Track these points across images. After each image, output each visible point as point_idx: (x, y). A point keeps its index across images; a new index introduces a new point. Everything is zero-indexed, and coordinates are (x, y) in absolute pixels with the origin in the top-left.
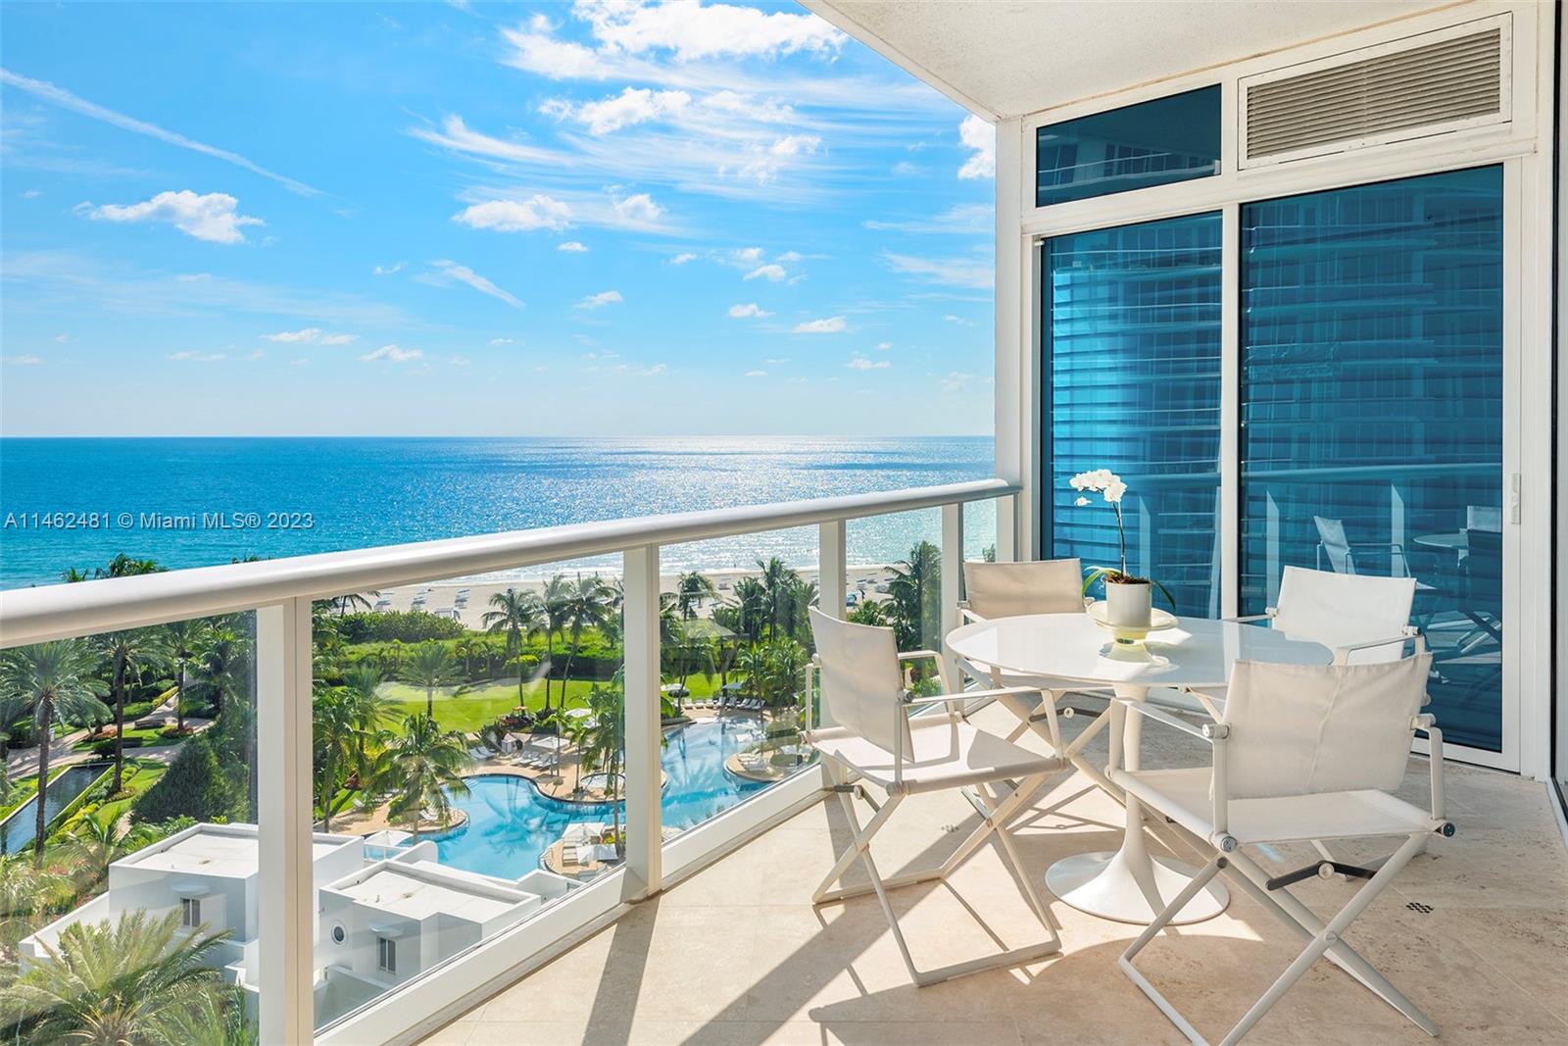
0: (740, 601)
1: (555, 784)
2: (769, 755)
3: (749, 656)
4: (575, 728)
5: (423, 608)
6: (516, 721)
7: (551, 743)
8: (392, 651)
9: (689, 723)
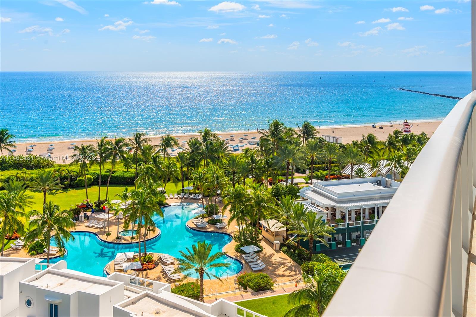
0: (190, 149)
1: (107, 235)
2: (207, 220)
3: (197, 174)
4: (116, 208)
5: (34, 154)
6: (85, 206)
7: (104, 216)
8: (22, 174)
9: (167, 205)
